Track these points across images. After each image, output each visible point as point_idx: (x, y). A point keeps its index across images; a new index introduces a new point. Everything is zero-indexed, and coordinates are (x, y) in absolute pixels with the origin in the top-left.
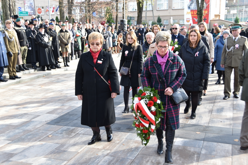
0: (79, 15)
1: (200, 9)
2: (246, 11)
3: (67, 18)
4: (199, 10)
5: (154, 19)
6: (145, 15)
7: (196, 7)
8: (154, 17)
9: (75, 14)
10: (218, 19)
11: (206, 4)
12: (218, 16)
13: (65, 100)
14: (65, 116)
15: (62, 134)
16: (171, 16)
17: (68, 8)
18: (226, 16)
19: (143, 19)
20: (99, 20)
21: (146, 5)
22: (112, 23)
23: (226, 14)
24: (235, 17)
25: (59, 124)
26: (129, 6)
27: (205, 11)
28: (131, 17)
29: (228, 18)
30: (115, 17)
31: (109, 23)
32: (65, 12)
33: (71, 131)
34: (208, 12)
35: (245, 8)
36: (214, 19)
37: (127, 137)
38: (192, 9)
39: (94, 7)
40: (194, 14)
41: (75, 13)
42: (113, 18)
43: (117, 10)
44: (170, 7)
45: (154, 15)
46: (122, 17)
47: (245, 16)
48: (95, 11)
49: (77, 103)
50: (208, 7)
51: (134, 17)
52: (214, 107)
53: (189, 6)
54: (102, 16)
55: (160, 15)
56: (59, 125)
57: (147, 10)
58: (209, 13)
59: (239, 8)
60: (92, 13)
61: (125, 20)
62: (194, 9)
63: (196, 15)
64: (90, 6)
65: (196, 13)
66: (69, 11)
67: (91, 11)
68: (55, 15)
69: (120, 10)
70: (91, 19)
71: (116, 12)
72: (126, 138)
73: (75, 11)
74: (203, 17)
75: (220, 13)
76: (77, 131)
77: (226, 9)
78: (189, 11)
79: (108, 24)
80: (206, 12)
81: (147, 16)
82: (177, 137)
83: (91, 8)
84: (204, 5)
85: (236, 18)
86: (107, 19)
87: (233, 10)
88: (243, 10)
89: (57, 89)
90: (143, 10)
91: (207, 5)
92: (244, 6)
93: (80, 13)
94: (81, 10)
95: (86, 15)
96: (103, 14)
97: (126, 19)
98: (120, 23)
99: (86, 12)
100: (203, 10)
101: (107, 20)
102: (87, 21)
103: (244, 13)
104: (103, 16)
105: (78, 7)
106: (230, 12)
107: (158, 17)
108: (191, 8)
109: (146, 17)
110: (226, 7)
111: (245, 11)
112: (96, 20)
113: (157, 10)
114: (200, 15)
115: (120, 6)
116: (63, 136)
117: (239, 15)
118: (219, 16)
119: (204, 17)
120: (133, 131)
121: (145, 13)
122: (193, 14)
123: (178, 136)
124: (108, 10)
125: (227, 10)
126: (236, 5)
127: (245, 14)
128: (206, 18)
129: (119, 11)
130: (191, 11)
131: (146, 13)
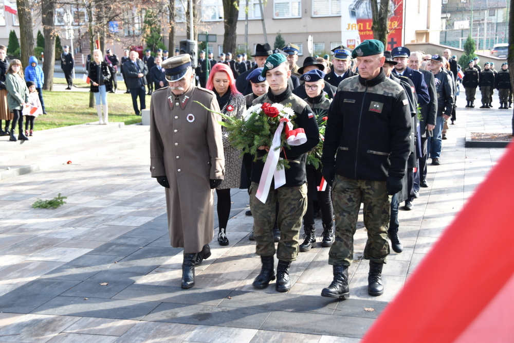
0: (72, 27)
1: (380, 16)
2: (490, 23)
3: (41, 35)
4: (378, 18)
5: (266, 40)
6: (243, 32)
7: (370, 11)
8: (268, 36)
9: (63, 26)
10: (424, 41)
11: (395, 4)
12: (425, 36)
13: (31, 246)
14: (29, 289)
15: (18, 337)
16: (307, 34)
17: (42, 9)
18: (444, 35)
19: (239, 41)
20: (125, 40)
21: (247, 5)
22: (159, 51)
23: (444, 29)
24: (465, 38)
25: (11, 309)
26: (203, 8)
27: (392, 20)
28: (207, 36)
29: (448, 39)
30: (167, 35)
31: (152, 50)
32: (33, 20)
33: (43, 327)
34: (400, 24)
35: (490, 16)
36: (416, 43)
37: (194, 335)
38: (361, 16)
39: (112, 6)
40: (365, 30)
41: (63, 24)
42: (163, 37)
43: (172, 16)
44: (306, 9)
45: (268, 32)
46: (185, 34)
47: (490, 34)
48: (113, 17)
49: (65, 252)
50: (399, 12)
51: (216, 35)
52: (414, 255)
53: (354, 9)
54: (134, 31)
55: (280, 32)
56: (11, 311)
57: (249, 19)
58: (402, 26)
59: (476, 16)
60: (108, 22)
61: (192, 40)
62: (366, 17)
63: (371, 33)
64: (101, 5)
65: (369, 27)
66: (45, 16)
67: (104, 18)
68: (7, 26)
69: (181, 17)
70: (105, 38)
71: (169, 21)
72: (191, 338)
73: (62, 19)
74: (387, 36)
75: (428, 28)
76: (61, 326)
77: (442, 18)
78: (354, 21)
79: (150, 52)
80: (395, 25)
81: (249, 33)
82: (322, 332)
83: (104, 9)
84: (389, 7)
85: (468, 39)
86: (146, 38)
87: (460, 20)
88: (483, 20)
89: (9, 219)
90: (239, 19)
91: (397, 6)
92: (486, 11)
93: (77, 24)
94: (78, 16)
95: (90, 27)
96: (137, 26)
97: (196, 39)
98: (180, 48)
99: (90, 20)
100: (387, 19)
101: (146, 41)
102: (92, 42)
103: (485, 29)
104: (137, 32)
105: (68, 6)
106: (453, 24)
107: (277, 35)
108: (359, 15)
109: (247, 35)
110: (443, 12)
111: (488, 24)
112: (117, 41)
113: (273, 19)
114: (379, 31)
115: (181, 6)
116: (22, 340)
117: (475, 33)
118: (427, 34)
119: (389, 37)
120: (209, 320)
121: (244, 26)
122: (362, 28)
123: (324, 331)
124: (150, 17)
125: (444, 20)
126: (467, 8)
127: (490, 32)
128: (395, 40)
129: (177, 20)
130: (359, 21)
131: (247, 26)
